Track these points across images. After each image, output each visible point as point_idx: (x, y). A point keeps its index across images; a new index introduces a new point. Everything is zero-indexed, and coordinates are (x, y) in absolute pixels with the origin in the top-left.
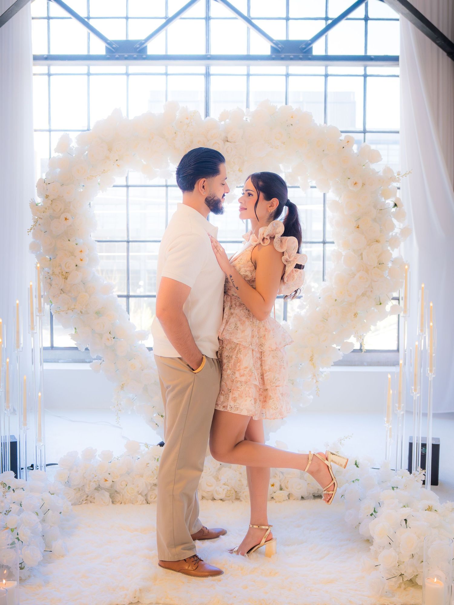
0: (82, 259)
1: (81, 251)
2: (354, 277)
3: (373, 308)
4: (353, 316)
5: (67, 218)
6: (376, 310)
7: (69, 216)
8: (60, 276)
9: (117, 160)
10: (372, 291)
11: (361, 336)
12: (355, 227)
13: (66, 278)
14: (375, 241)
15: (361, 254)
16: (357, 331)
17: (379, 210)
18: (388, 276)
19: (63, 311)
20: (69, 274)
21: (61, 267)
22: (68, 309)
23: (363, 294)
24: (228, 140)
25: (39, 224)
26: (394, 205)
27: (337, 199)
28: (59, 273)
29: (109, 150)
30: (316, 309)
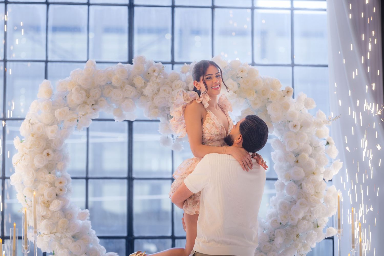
0: (61, 189)
1: (61, 183)
2: (295, 204)
3: (311, 231)
4: (296, 237)
5: (49, 154)
6: (314, 232)
7: (50, 152)
8: (43, 204)
9: (93, 105)
10: (310, 216)
11: (302, 254)
12: (295, 162)
13: (48, 206)
14: (312, 174)
15: (301, 185)
16: (299, 250)
17: (314, 148)
18: (324, 202)
19: (46, 235)
20: (51, 202)
21: (44, 197)
22: (51, 233)
23: (304, 218)
24: (189, 89)
25: (24, 159)
26: (327, 143)
27: (279, 138)
28: (42, 201)
29: (87, 96)
30: (264, 231)
